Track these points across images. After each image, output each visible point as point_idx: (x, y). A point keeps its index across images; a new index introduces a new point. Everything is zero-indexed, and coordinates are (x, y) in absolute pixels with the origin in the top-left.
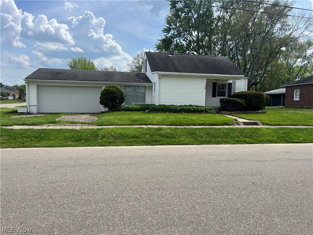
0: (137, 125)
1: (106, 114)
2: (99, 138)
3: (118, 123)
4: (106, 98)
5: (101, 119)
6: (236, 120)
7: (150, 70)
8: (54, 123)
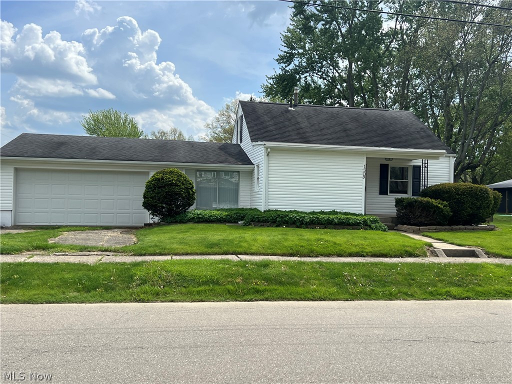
0: (219, 254)
1: (155, 229)
2: (134, 284)
3: (177, 249)
4: (155, 196)
5: (143, 240)
6: (431, 246)
7: (250, 138)
8: (44, 249)
